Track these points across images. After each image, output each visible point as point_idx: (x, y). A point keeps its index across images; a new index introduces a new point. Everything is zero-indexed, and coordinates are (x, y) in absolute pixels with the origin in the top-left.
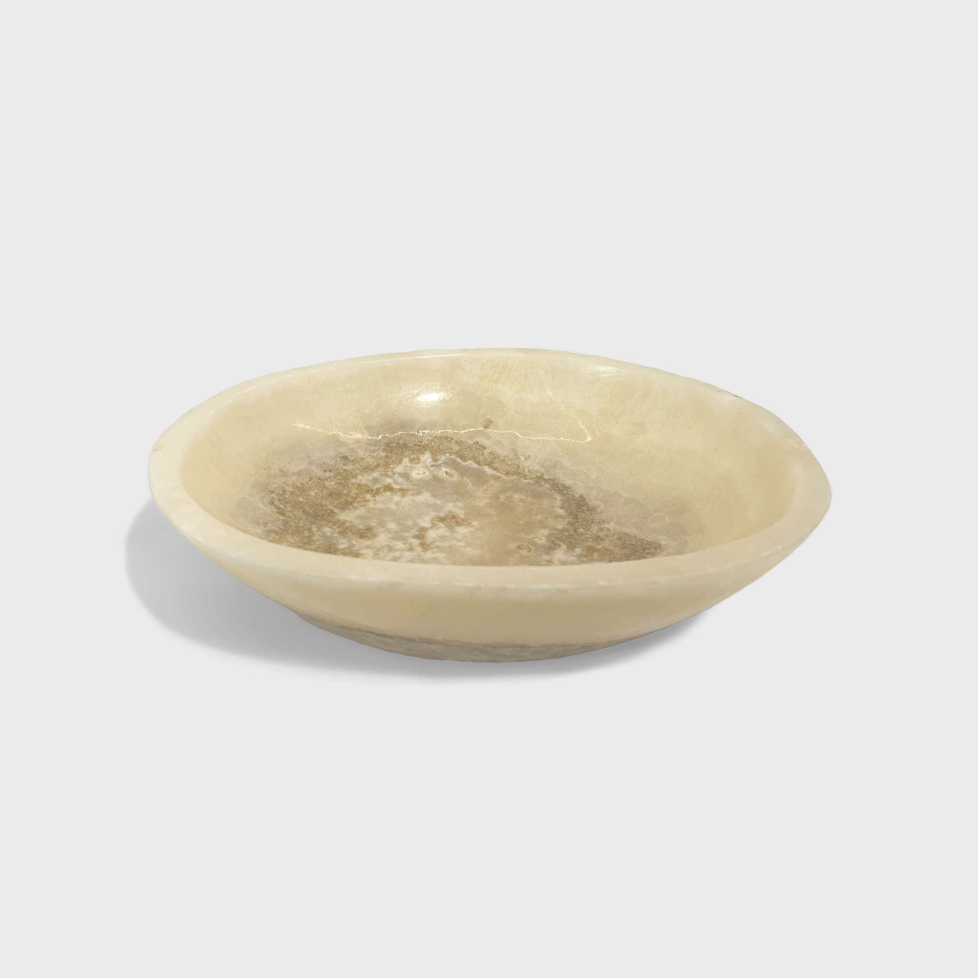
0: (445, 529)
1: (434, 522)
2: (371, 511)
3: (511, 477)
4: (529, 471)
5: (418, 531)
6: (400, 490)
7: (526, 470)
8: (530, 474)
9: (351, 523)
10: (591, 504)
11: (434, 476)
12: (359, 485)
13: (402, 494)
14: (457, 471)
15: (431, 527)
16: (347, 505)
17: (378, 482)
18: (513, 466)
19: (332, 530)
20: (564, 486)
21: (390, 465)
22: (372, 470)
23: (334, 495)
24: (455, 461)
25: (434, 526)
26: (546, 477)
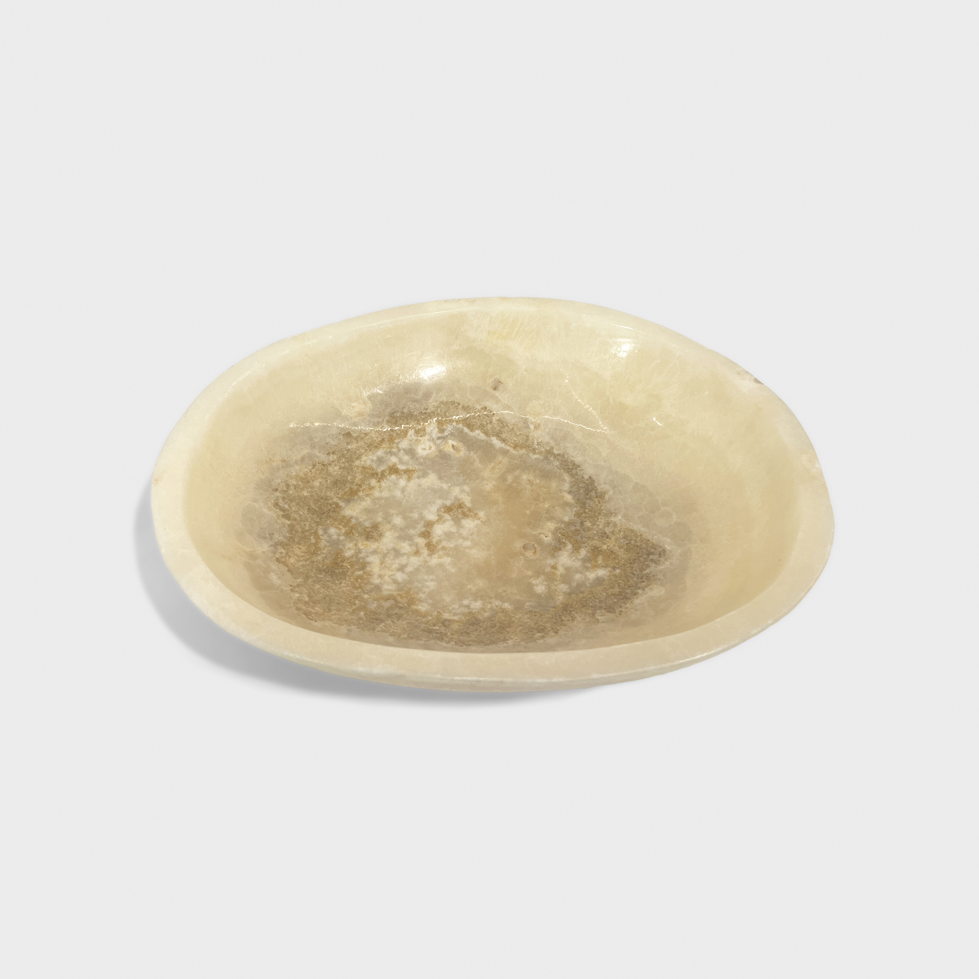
0: (451, 522)
1: (440, 513)
2: (376, 501)
3: (520, 452)
4: (538, 444)
5: (425, 526)
6: (406, 471)
7: (536, 443)
8: (540, 447)
9: (357, 519)
10: (599, 489)
11: (440, 451)
12: (364, 468)
13: (407, 477)
14: (464, 443)
15: (437, 521)
16: (351, 495)
17: (383, 462)
18: (522, 436)
19: (338, 531)
20: (574, 465)
21: (395, 439)
22: (376, 447)
23: (339, 483)
24: (462, 431)
25: (440, 519)
26: (556, 452)
